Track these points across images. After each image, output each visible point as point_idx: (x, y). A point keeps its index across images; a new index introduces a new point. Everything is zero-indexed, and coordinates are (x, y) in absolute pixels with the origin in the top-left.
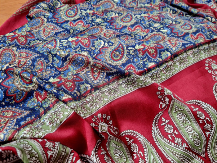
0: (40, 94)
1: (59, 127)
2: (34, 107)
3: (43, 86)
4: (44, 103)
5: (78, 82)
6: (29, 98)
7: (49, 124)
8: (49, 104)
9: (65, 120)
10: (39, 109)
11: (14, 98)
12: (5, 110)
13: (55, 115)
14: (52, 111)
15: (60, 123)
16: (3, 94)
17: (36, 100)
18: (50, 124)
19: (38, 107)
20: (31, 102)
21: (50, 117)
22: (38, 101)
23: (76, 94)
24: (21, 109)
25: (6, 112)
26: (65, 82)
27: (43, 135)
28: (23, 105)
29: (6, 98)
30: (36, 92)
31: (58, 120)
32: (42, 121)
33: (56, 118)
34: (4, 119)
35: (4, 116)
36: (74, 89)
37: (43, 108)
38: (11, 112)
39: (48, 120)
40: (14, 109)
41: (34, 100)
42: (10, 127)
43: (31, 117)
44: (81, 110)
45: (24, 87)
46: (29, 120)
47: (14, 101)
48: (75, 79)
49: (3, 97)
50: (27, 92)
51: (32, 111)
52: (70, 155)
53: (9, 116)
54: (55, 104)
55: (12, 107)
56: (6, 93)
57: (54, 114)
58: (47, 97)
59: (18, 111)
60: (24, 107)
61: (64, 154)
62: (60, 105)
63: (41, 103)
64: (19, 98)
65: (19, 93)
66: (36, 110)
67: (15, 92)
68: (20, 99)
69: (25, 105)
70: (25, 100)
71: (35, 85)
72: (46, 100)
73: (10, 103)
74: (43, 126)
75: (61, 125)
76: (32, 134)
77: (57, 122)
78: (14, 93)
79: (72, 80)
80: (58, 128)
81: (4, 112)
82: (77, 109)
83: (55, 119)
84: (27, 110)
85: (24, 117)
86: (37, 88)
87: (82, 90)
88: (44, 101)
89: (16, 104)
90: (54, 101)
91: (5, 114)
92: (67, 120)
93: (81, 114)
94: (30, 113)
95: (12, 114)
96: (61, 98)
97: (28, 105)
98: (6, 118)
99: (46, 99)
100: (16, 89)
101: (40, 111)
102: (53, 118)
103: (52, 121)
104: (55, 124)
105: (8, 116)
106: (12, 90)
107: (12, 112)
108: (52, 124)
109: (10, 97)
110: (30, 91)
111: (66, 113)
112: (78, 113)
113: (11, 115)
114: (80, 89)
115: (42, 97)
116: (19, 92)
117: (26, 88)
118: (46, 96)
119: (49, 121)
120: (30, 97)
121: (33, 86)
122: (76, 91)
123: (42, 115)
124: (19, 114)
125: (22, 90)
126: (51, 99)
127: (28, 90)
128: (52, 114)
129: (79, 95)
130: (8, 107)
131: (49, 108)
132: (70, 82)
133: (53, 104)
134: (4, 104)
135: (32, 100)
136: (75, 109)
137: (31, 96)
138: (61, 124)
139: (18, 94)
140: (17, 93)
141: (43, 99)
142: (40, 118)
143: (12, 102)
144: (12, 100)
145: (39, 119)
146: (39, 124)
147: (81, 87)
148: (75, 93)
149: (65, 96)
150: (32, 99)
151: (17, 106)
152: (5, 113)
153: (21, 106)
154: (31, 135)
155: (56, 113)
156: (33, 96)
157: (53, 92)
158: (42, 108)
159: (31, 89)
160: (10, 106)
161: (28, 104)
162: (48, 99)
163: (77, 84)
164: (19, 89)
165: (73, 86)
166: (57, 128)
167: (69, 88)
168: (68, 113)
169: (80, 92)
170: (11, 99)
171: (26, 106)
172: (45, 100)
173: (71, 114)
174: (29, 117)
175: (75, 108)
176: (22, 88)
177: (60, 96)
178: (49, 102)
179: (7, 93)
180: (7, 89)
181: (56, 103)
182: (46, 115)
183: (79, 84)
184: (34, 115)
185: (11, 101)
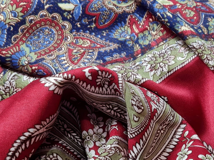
0: (138, 21)
1: (164, 79)
2: (125, 41)
3: (151, 3)
4: (142, 37)
5: (205, 13)
6: (117, 25)
7: (149, 70)
8: (150, 41)
9: (176, 69)
10: (133, 45)
11: (95, 19)
12: (80, 35)
13: (160, 58)
14: (156, 51)
15: (168, 72)
16: (81, 9)
17: (129, 31)
18: (151, 71)
19: (131, 42)
20: (120, 31)
21: (152, 60)
22: (132, 33)
23: (202, 30)
24: (104, 39)
25: (81, 40)
26: (182, 8)
27: (143, 79)
28: (108, 34)
29: (84, 18)
30: (132, 17)
31: (165, 65)
32: (137, 64)
33: (162, 62)
34: (77, 49)
35: (78, 44)
36: (198, 22)
37: (140, 45)
38: (88, 41)
39: (148, 63)
40: (93, 37)
41: (126, 29)
42: (89, 60)
43: (120, 54)
44: (210, 54)
45: (114, 5)
46: (118, 58)
47: (95, 25)
48: (200, 8)
49: (80, 15)
50: (117, 13)
51: (122, 46)
52: (179, 126)
53: (85, 46)
54: (160, 43)
55: (90, 33)
56: (85, 8)
57: (158, 56)
58: (149, 29)
59: (98, 41)
60: (109, 38)
61: (171, 118)
62: (168, 46)
63: (136, 37)
64: (103, 20)
65: (105, 13)
66: (127, 46)
67: (99, 10)
68: (104, 23)
69: (110, 35)
70: (112, 26)
71: (131, 5)
72: (146, 33)
73: (89, 26)
74: (139, 70)
75: (169, 76)
76: (126, 73)
77: (164, 69)
78: (97, 11)
79: (193, 8)
80: (163, 81)
81: (77, 38)
82: (203, 50)
83: (161, 64)
84: (115, 42)
85: (110, 52)
86: (133, 10)
87: (211, 27)
88: (142, 35)
89: (97, 31)
90: (159, 37)
91: (79, 42)
92: (180, 69)
93: (209, 60)
94: (119, 47)
95: (89, 44)
96: (178, 27)
97: (116, 36)
98: (80, 48)
99: (147, 31)
100: (102, 5)
101: (133, 49)
102: (157, 62)
103: (154, 66)
104: (159, 73)
105: (83, 45)
106: (96, 6)
107: (90, 41)
108: (154, 71)
109: (90, 17)
110: (122, 12)
111: (180, 59)
112: (205, 57)
113: (87, 45)
114: (208, 24)
115: (140, 27)
116: (106, 11)
117: (117, 7)
118: (147, 27)
119: (149, 66)
120: (121, 23)
121: (128, 6)
122: (202, 26)
123: (137, 55)
124: (102, 46)
125: (110, 9)
126: (154, 33)
127: (119, 11)
128: (156, 56)
129: (205, 33)
130: (84, 32)
131: (149, 47)
132: (190, 11)
133: (157, 42)
134: (79, 26)
135: (123, 29)
136: (201, 50)
137: (123, 23)
138: (170, 74)
139: (104, 15)
140: (102, 12)
141: (140, 31)
142: (135, 58)
143: (91, 26)
144: (92, 22)
145: (133, 60)
146: (133, 66)
147: (209, 21)
148: (200, 28)
149: (185, 26)
150: (122, 27)
151: (98, 34)
152: (78, 40)
153: (104, 35)
154: (124, 74)
155: (162, 55)
156: (125, 22)
157: (165, 16)
158: (138, 45)
159: (124, 11)
160: (88, 32)
161: (116, 34)
162: (149, 31)
163: (203, 16)
164: (105, 6)
165: (195, 18)
166: (161, 80)
167: (188, 19)
168: (184, 59)
169: (207, 29)
170: (91, 20)
171: (112, 36)
172: (144, 32)
173: (189, 61)
174: (117, 54)
175: (200, 48)
176: (111, 6)
177: (178, 25)
178: (150, 38)
179: (87, 9)
180: (88, 3)
181: (163, 41)
182: (144, 56)
183: (206, 16)
184: (125, 53)
185: (90, 23)
